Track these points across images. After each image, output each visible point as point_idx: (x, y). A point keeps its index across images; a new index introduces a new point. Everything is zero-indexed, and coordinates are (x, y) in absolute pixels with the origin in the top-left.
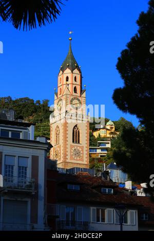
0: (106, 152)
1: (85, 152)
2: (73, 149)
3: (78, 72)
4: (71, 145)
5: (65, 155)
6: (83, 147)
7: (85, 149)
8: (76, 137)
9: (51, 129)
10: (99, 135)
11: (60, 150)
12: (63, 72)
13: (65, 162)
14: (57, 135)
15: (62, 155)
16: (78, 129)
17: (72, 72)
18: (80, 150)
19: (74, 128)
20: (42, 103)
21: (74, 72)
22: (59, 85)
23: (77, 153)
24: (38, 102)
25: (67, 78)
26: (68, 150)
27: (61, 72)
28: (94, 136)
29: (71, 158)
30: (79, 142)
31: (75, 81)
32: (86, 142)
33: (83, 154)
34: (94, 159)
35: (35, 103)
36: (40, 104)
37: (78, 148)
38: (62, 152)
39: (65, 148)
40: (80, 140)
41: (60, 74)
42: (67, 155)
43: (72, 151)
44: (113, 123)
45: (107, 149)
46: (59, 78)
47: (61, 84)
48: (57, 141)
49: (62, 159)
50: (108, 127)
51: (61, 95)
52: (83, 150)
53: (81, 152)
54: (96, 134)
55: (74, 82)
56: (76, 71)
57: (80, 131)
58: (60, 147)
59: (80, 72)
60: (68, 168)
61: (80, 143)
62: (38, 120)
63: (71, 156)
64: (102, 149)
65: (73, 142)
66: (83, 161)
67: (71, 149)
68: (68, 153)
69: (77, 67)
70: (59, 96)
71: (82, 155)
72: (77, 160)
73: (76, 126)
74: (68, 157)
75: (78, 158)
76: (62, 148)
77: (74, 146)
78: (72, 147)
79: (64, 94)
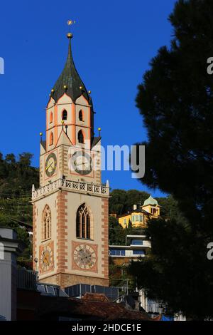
0: (143, 256)
1: (101, 256)
2: (78, 249)
3: (86, 103)
4: (73, 242)
5: (63, 261)
6: (96, 246)
7: (101, 249)
8: (83, 227)
9: (35, 210)
10: (130, 223)
11: (52, 250)
12: (56, 101)
13: (62, 275)
14: (47, 222)
15: (56, 261)
16: (86, 212)
17: (74, 101)
18: (91, 250)
19: (79, 209)
20: (17, 160)
21: (78, 101)
22: (49, 126)
23: (86, 258)
24: (11, 157)
25: (65, 114)
26: (69, 251)
27: (52, 101)
28: (120, 225)
29: (75, 266)
30: (88, 237)
31: (81, 119)
32: (103, 236)
33: (96, 258)
34: (119, 268)
35: (4, 158)
36: (14, 161)
37: (88, 247)
38: (56, 254)
39: (63, 247)
40: (92, 233)
41: (49, 106)
42: (66, 261)
43: (76, 253)
44: (156, 202)
45: (144, 250)
46: (49, 112)
47: (52, 125)
48: (46, 233)
49: (56, 268)
50: (147, 209)
51: (53, 146)
52: (96, 252)
53: (94, 255)
54: (123, 221)
55: (78, 122)
56: (81, 100)
57: (92, 217)
58: (51, 245)
59: (90, 103)
60: (68, 284)
61: (92, 237)
62: (10, 192)
63: (74, 262)
64: (136, 250)
65: (78, 235)
66: (96, 271)
67: (74, 249)
68: (68, 257)
69: (84, 93)
70: (49, 148)
71: (94, 261)
72: (85, 270)
73: (83, 205)
74: (69, 264)
75: (88, 267)
76: (56, 248)
77: (79, 244)
78: (75, 245)
79: (59, 143)
